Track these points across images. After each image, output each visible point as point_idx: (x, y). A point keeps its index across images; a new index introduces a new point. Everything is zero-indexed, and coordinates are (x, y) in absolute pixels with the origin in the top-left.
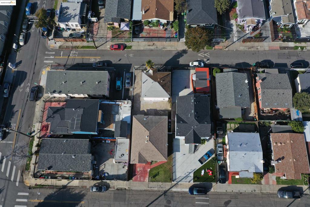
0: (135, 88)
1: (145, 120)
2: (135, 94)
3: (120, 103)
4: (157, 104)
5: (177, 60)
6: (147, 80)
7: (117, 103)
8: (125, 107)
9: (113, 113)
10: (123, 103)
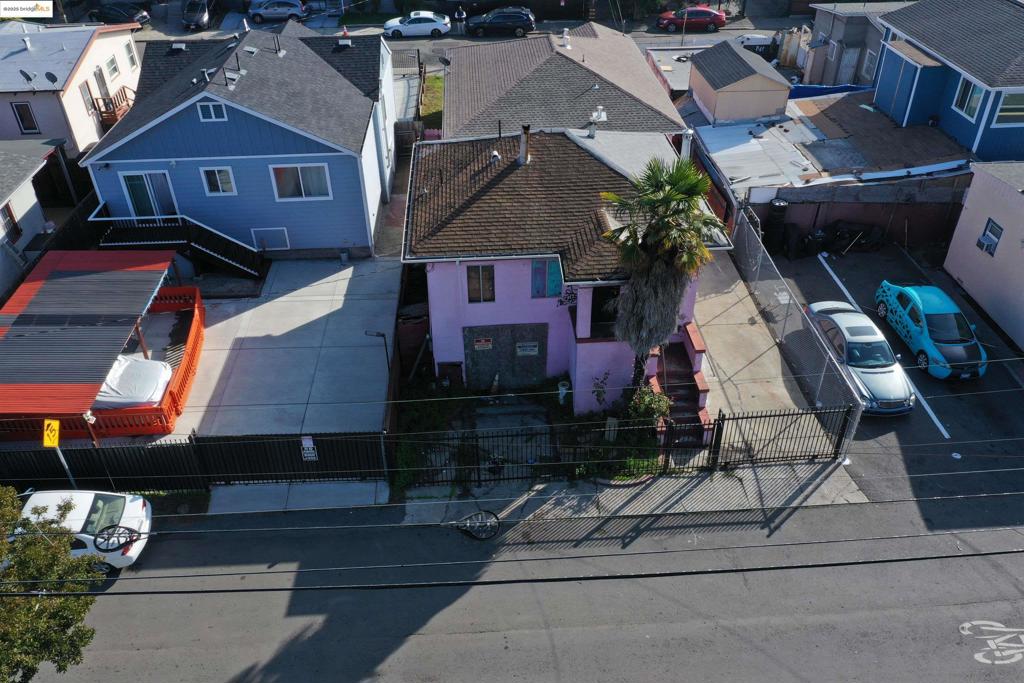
0: (759, 319)
5: (318, 620)
8: (777, 175)
9: (841, 143)
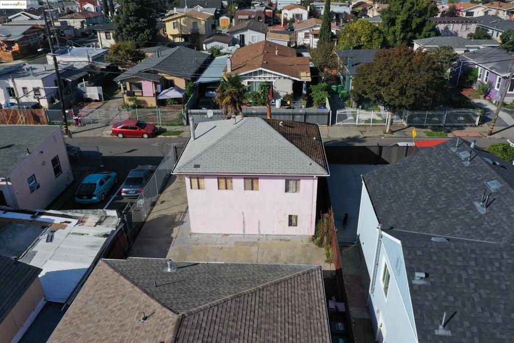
0: (158, 203)
1: (170, 274)
2: (154, 215)
3: (58, 220)
4: (255, 249)
6: (216, 126)
7: (43, 217)
8: (75, 234)
10: (74, 221)
